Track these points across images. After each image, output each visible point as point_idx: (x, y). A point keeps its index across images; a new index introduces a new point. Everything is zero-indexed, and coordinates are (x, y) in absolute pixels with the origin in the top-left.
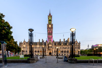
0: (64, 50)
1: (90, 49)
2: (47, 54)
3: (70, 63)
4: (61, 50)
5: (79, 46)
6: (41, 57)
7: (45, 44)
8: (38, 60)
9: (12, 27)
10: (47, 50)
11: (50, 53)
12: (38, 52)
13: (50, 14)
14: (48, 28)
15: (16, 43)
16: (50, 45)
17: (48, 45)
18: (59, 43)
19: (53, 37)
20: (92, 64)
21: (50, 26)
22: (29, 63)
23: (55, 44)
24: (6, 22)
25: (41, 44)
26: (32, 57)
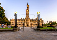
0: (35, 24)
1: (48, 23)
2: (26, 26)
3: (37, 31)
4: (33, 24)
5: (43, 21)
6: (22, 28)
7: (25, 21)
8: (19, 30)
9: (4, 11)
10: (26, 24)
11: (27, 26)
12: (21, 25)
13: (28, 4)
14: (27, 11)
15: (7, 19)
16: (27, 21)
17: (26, 21)
18: (33, 20)
19: (29, 17)
20: (48, 31)
21: (28, 11)
22: (14, 31)
23: (30, 21)
24: (1, 8)
25: (22, 20)
26: (15, 28)
